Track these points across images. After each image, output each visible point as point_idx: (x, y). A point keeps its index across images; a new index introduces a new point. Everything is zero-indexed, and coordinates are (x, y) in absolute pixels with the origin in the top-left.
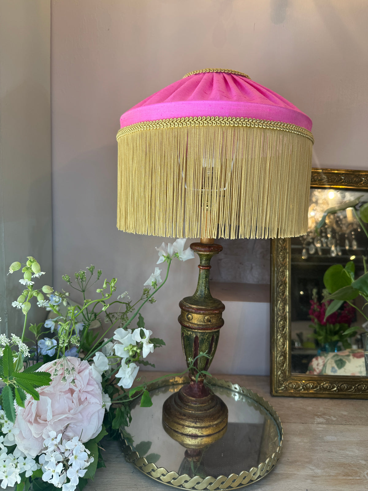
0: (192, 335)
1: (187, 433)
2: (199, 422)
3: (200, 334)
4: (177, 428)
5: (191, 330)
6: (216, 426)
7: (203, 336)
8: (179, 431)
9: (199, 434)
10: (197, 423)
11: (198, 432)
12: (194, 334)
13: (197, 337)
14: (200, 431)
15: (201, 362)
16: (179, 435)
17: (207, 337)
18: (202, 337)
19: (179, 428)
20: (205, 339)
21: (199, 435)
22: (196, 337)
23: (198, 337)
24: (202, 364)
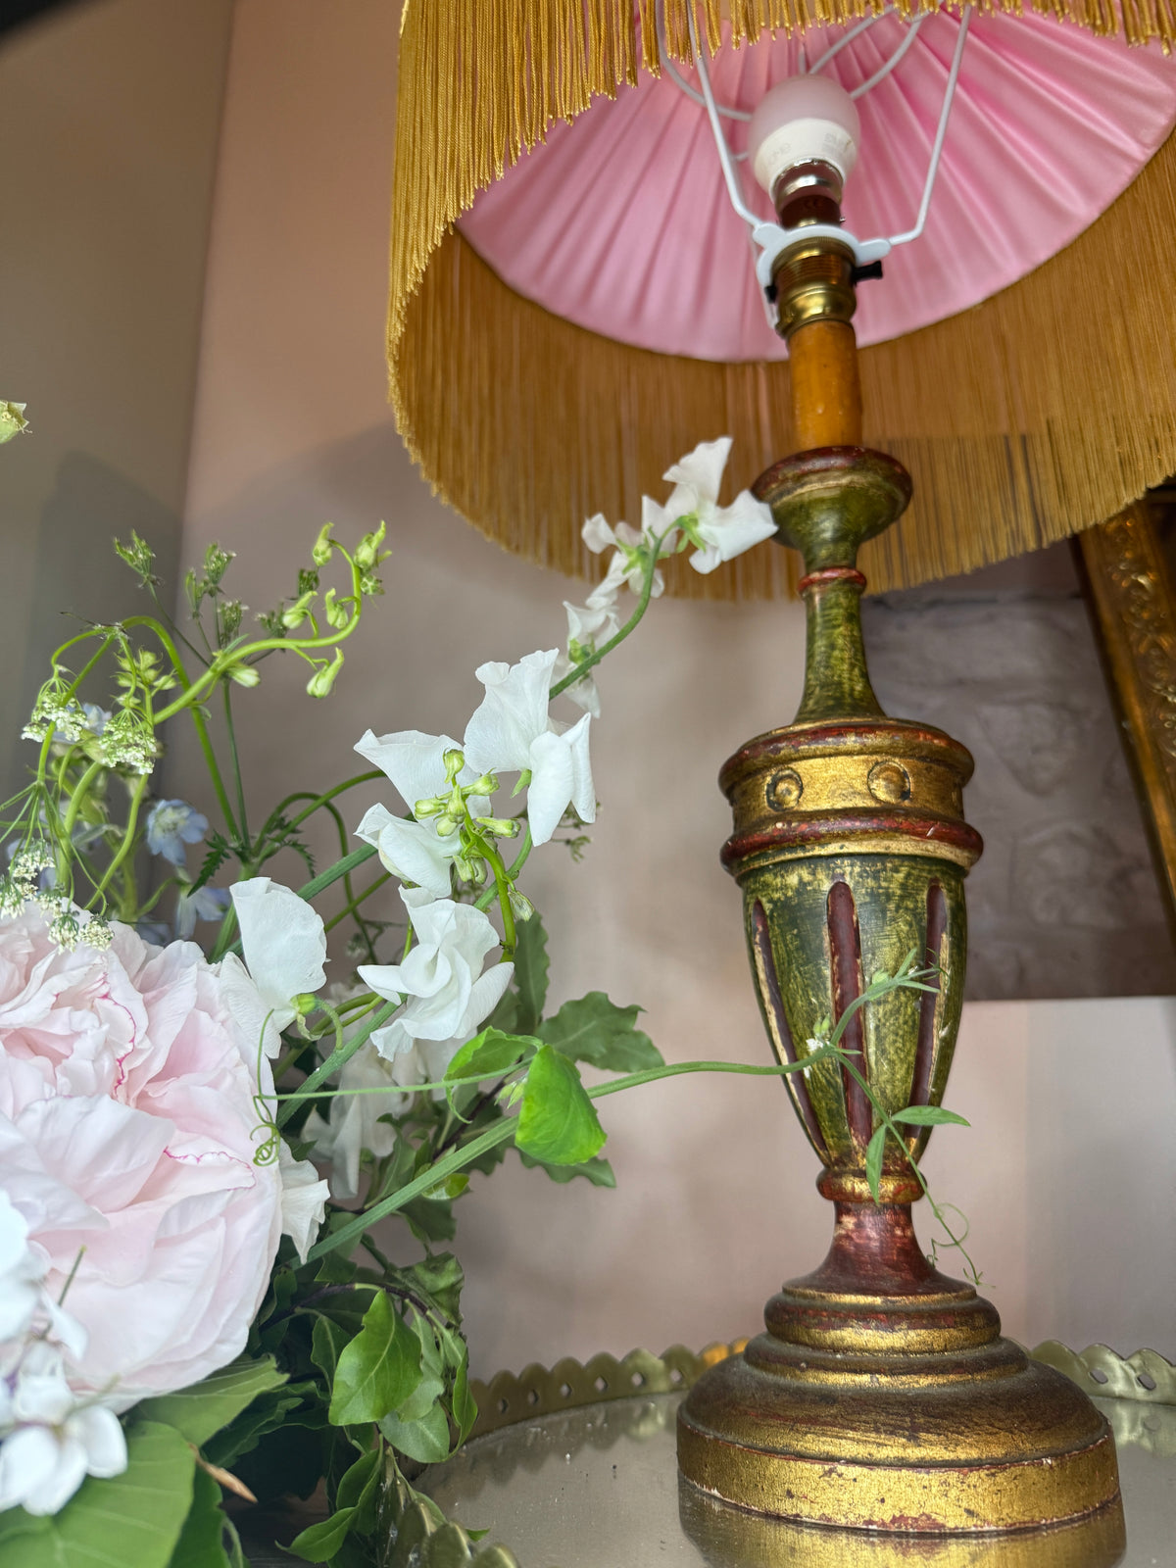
0: (810, 883)
1: (865, 1513)
2: (937, 1426)
3: (857, 869)
4: (790, 1495)
5: (801, 854)
6: (1062, 1466)
7: (876, 877)
8: (805, 1510)
9: (954, 1520)
10: (923, 1435)
11: (942, 1502)
12: (821, 875)
13: (840, 890)
14: (953, 1493)
15: (884, 1052)
16: (809, 1540)
17: (903, 886)
18: (870, 882)
19: (804, 1489)
20: (889, 897)
21: (951, 1524)
22: (832, 891)
23: (846, 886)
24: (891, 1063)
